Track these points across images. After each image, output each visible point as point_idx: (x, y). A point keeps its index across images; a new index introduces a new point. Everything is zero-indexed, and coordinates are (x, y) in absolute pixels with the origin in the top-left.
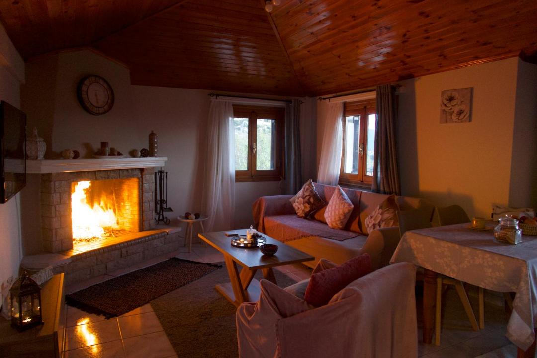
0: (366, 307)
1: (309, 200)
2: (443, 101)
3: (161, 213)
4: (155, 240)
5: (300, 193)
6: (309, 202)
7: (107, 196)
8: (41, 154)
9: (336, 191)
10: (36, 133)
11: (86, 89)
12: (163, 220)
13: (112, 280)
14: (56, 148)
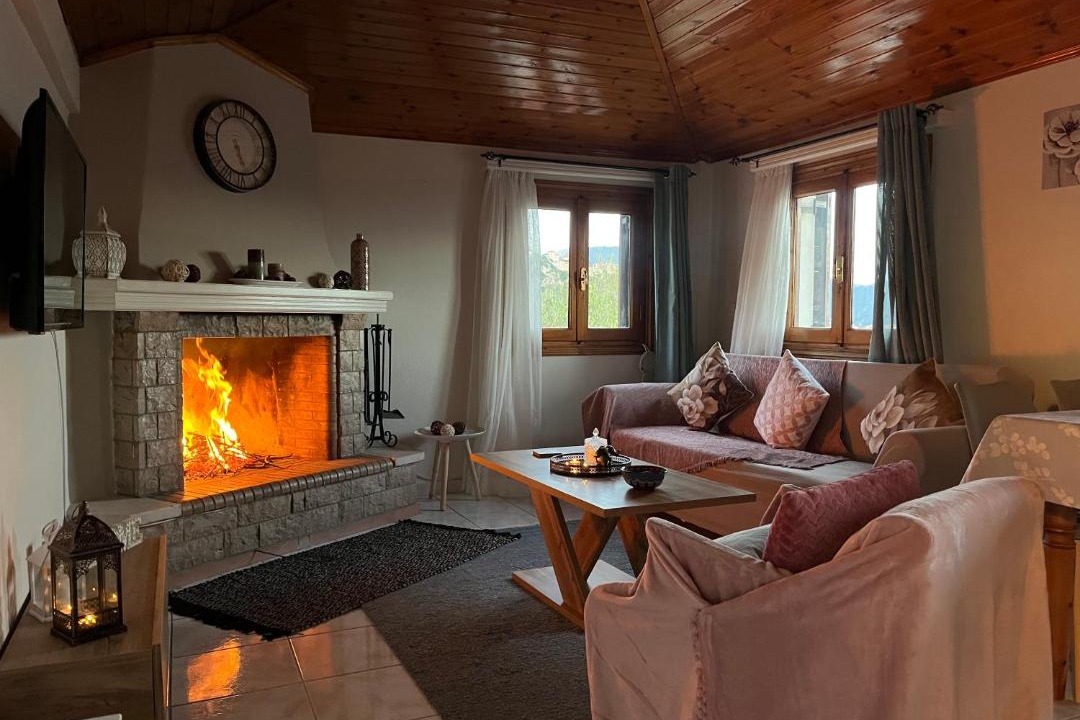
0: (940, 564)
1: (716, 387)
2: (1049, 136)
3: (378, 422)
4: (367, 479)
5: (694, 375)
6: (715, 394)
7: (257, 381)
8: (116, 267)
9: (783, 364)
10: (105, 221)
11: (215, 130)
12: (382, 438)
13: (271, 563)
14: (148, 258)
